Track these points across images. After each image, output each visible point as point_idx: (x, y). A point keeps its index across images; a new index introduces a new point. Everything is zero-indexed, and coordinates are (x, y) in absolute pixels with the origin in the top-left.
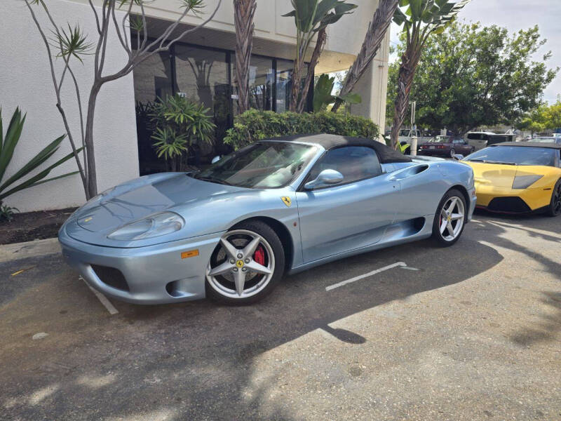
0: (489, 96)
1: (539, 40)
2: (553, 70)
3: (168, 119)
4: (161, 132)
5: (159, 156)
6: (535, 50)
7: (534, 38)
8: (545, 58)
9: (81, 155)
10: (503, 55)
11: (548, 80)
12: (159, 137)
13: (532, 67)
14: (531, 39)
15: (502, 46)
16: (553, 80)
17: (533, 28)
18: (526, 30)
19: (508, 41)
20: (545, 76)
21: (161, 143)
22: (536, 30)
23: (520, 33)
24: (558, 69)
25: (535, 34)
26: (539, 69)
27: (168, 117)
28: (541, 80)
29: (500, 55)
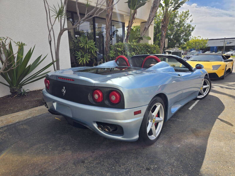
0: (172, 37)
1: (189, 15)
2: (194, 26)
3: (81, 47)
4: (78, 53)
5: (80, 63)
6: (188, 19)
7: (188, 15)
8: (191, 22)
9: (55, 63)
10: (177, 21)
11: (192, 30)
12: (77, 55)
13: (186, 25)
14: (186, 15)
15: (176, 17)
16: (194, 30)
17: (187, 11)
18: (185, 11)
19: (178, 15)
20: (191, 29)
21: (78, 58)
22: (188, 11)
23: (183, 12)
24: (195, 26)
25: (188, 13)
26: (189, 26)
27: (81, 46)
28: (190, 30)
29: (175, 21)
